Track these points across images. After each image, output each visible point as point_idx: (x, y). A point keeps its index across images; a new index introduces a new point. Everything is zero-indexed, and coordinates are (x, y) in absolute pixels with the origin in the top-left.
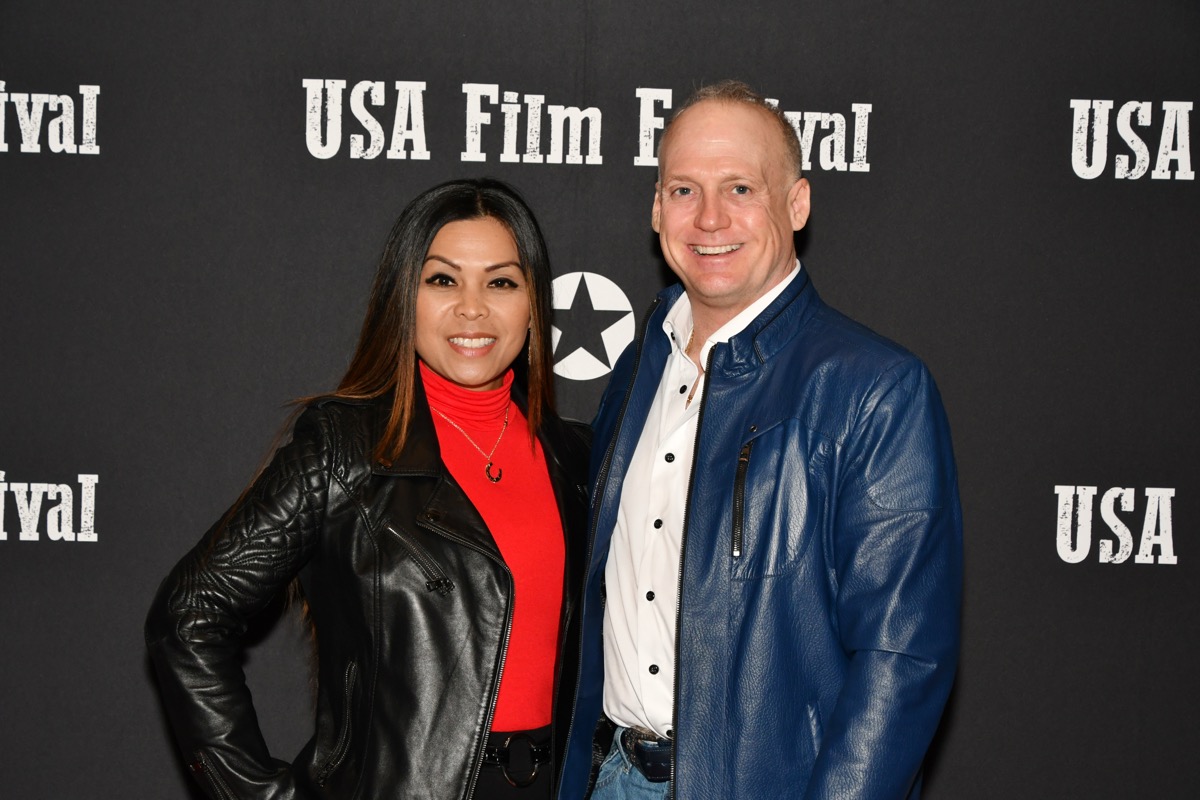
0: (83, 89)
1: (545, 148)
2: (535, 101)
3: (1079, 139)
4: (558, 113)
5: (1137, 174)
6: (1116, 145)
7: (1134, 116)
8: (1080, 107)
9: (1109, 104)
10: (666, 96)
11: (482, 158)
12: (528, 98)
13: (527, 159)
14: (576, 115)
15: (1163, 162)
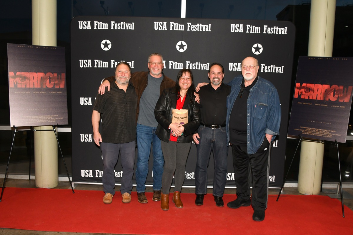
0: (132, 62)
1: (177, 67)
2: (176, 63)
3: (230, 67)
4: (178, 64)
5: (235, 70)
6: (233, 67)
7: (235, 65)
8: (230, 64)
9: (233, 63)
10: (189, 62)
11: (171, 68)
12: (176, 62)
13: (175, 68)
14: (180, 64)
15: (238, 69)
